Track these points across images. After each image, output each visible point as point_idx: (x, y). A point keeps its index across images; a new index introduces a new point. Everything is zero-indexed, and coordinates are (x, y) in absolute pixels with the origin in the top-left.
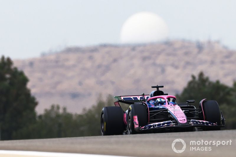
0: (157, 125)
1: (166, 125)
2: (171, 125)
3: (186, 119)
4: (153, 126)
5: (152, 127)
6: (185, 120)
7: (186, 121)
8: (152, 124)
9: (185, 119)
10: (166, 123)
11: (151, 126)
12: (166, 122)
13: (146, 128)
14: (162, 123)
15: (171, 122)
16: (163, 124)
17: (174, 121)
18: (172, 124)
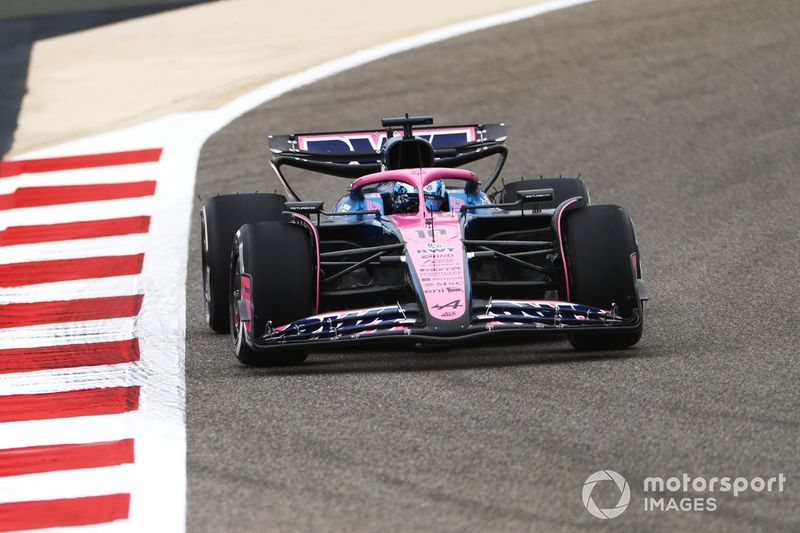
0: (340, 321)
1: (376, 322)
2: (398, 325)
3: (463, 302)
4: (326, 325)
5: (320, 330)
6: (457, 304)
7: (461, 311)
8: (321, 318)
9: (457, 302)
10: (382, 316)
11: (317, 325)
12: (382, 309)
13: (295, 331)
14: (361, 313)
15: (401, 311)
16: (367, 319)
17: (412, 307)
18: (401, 321)
